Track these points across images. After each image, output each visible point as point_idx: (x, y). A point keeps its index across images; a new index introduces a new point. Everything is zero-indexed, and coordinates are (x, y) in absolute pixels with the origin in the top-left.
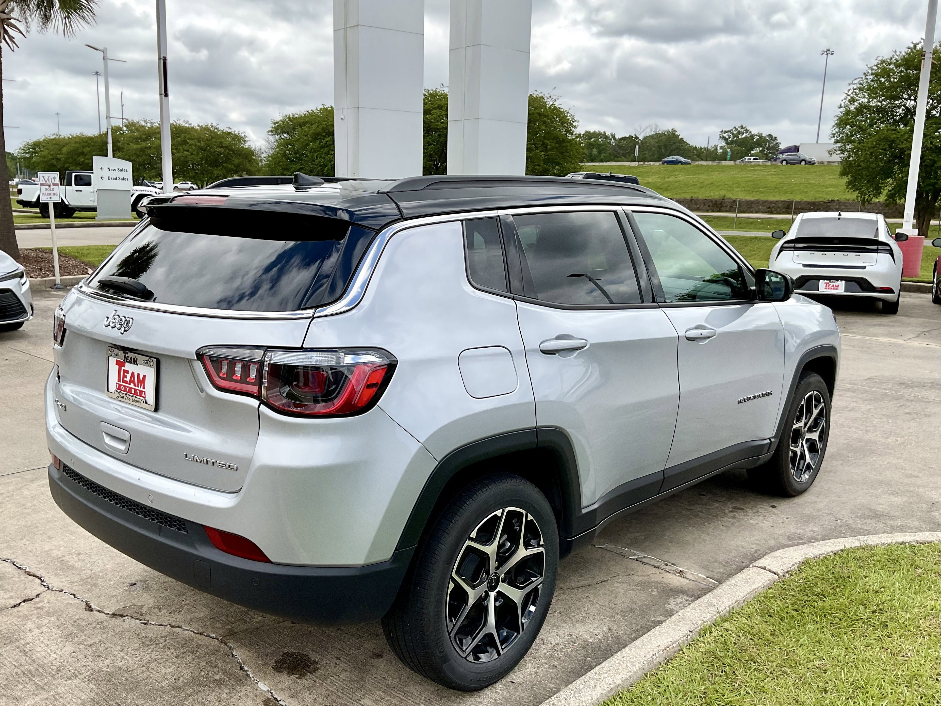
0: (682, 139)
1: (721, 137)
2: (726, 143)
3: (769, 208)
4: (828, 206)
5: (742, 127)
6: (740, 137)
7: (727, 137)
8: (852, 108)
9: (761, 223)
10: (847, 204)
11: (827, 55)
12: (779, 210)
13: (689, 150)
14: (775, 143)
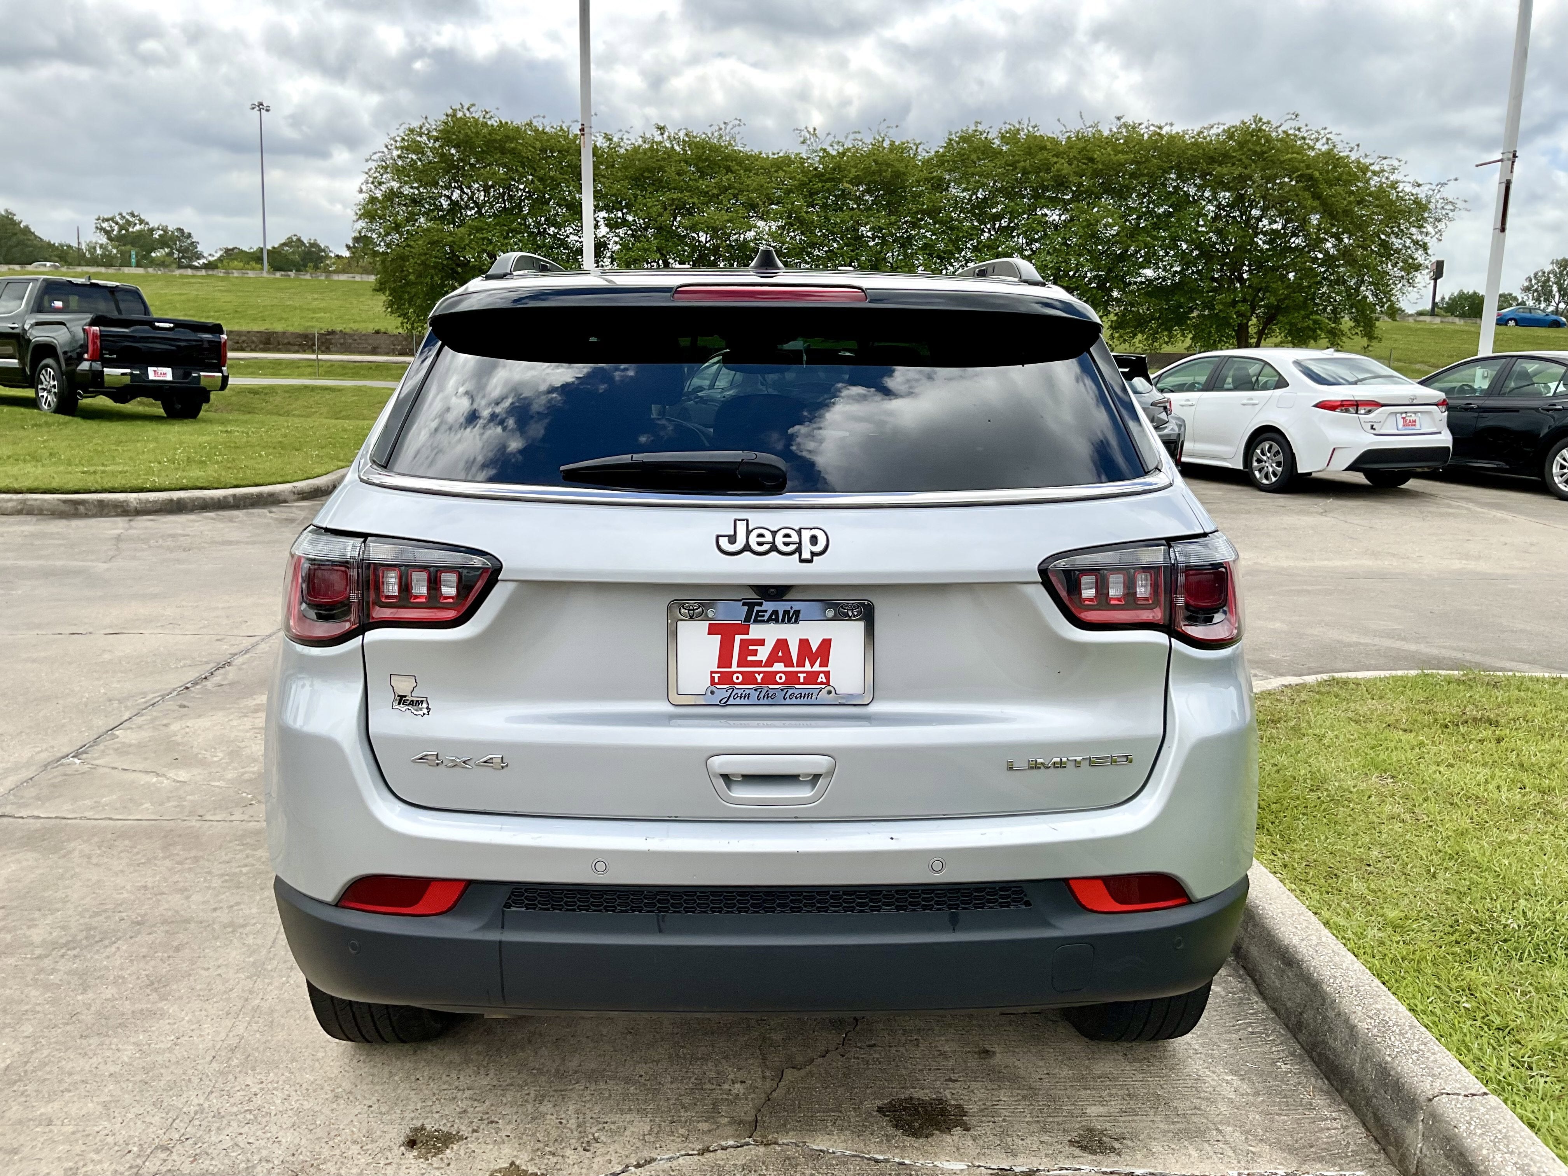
0: (27, 227)
1: (97, 228)
2: (108, 239)
3: (238, 343)
4: (327, 339)
5: (133, 215)
6: (131, 230)
7: (109, 229)
8: (379, 194)
9: (247, 366)
10: (355, 337)
11: (260, 110)
12: (253, 346)
13: (41, 247)
14: (189, 241)
